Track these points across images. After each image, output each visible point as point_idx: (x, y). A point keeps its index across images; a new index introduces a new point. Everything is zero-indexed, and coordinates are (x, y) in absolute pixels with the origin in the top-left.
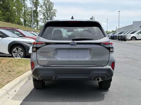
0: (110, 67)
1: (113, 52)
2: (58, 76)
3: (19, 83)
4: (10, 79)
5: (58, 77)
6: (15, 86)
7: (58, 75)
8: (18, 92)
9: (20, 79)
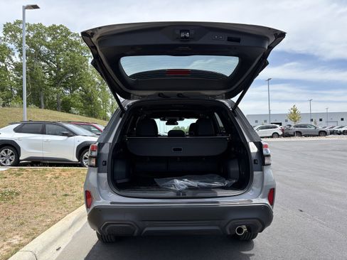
0: (266, 201)
1: (269, 164)
2: (147, 226)
3: (72, 226)
4: (59, 216)
5: (146, 229)
6: (62, 234)
7: (147, 223)
8: (64, 251)
9: (76, 215)
